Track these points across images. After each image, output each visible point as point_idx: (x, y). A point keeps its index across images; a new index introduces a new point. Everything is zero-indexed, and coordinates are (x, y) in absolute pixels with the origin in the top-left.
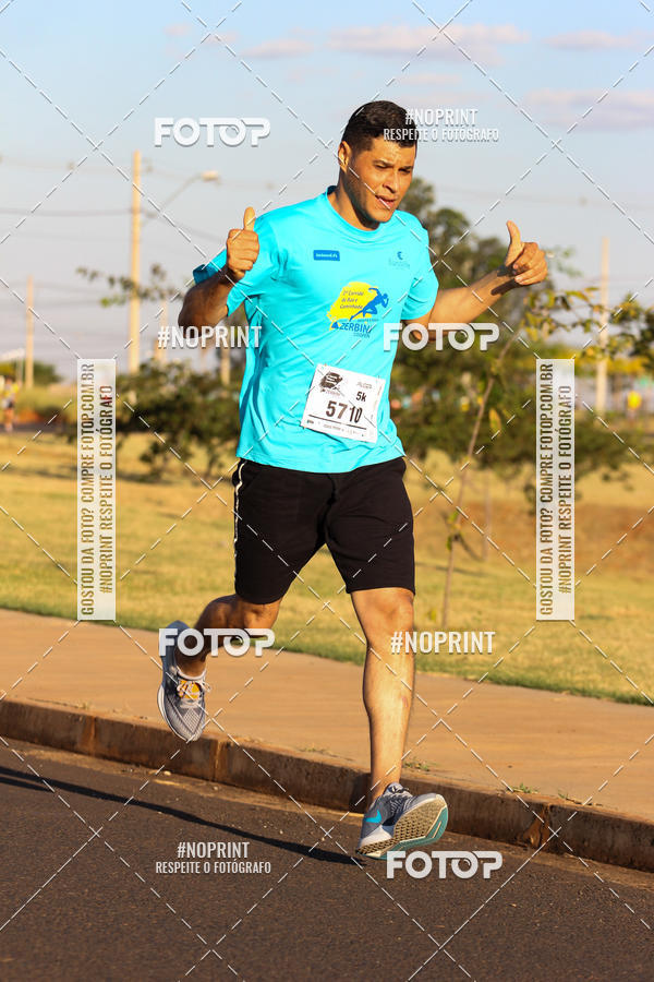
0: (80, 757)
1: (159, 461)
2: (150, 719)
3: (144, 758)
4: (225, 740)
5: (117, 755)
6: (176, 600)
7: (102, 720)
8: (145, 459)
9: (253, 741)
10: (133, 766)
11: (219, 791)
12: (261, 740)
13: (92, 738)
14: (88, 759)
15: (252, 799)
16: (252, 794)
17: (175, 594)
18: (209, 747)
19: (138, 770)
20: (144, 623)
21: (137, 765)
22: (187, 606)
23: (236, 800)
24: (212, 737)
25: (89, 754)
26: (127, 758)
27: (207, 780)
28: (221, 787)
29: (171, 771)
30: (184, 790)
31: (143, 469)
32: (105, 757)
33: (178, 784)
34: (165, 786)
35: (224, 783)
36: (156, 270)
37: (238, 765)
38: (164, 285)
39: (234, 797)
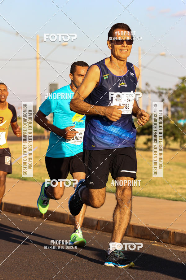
0: (128, 237)
1: (149, 144)
2: (149, 225)
3: (148, 237)
4: (174, 231)
5: (140, 237)
6: (156, 187)
7: (135, 226)
8: (145, 143)
9: (182, 231)
10: (145, 240)
11: (172, 247)
12: (185, 230)
13: (132, 231)
14: (131, 238)
15: (183, 249)
16: (183, 248)
17: (156, 185)
18: (169, 234)
19: (146, 241)
20: (147, 195)
21: (146, 239)
22: (160, 189)
23: (177, 250)
24: (169, 230)
25: (131, 237)
26: (143, 237)
27: (168, 244)
28: (172, 246)
29: (157, 241)
30: (161, 247)
31: (145, 147)
32: (136, 237)
33: (159, 245)
34: (155, 246)
35: (173, 244)
36: (147, 84)
37: (178, 239)
38: (149, 89)
39: (177, 249)
